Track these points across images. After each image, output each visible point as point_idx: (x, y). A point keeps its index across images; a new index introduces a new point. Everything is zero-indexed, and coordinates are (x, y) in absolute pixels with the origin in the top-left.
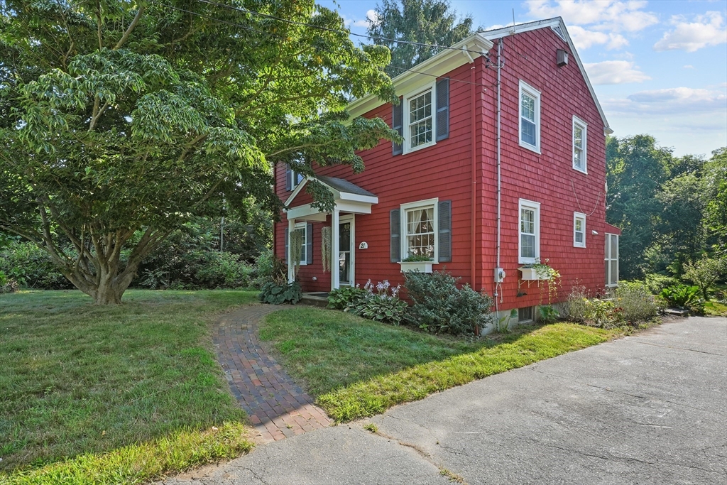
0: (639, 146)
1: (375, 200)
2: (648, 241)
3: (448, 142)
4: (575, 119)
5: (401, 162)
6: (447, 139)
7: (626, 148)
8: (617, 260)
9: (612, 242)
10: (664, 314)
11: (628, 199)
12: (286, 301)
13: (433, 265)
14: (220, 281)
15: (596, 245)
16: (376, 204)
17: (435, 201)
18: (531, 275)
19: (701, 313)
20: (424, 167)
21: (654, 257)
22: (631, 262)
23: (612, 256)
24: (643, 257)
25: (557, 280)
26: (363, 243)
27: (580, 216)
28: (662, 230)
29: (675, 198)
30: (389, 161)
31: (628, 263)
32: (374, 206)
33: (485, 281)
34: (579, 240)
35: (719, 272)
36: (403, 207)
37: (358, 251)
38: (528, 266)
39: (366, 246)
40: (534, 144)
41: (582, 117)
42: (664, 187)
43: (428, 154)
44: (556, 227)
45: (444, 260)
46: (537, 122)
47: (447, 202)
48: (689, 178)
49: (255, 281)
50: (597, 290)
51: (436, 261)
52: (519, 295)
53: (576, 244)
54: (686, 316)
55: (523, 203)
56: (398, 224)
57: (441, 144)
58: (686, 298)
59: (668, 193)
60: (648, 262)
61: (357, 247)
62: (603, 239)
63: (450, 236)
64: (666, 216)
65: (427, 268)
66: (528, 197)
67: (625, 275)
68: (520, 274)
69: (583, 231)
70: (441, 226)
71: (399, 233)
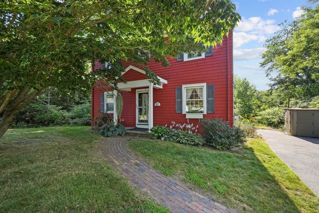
1: (166, 82)
3: (212, 57)
5: (182, 65)
6: (212, 56)
12: (119, 135)
13: (203, 115)
14: (51, 122)
16: (166, 84)
17: (205, 85)
20: (197, 68)
26: (158, 103)
30: (174, 64)
32: (164, 85)
36: (184, 86)
37: (154, 107)
39: (159, 104)
43: (199, 62)
45: (209, 112)
47: (212, 85)
49: (75, 121)
51: (205, 113)
56: (181, 94)
57: (208, 58)
61: (154, 105)
63: (214, 101)
65: (201, 116)
70: (208, 96)
71: (181, 99)
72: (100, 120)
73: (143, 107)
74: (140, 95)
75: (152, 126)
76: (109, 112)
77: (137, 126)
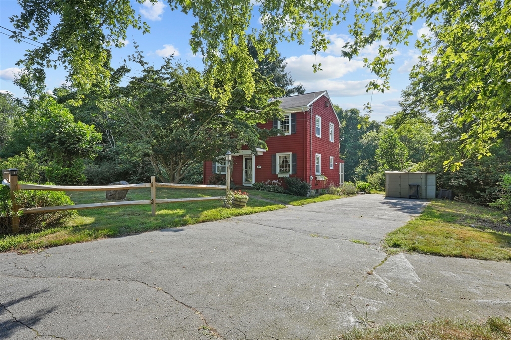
0: (352, 114)
2: (357, 164)
3: (296, 135)
4: (330, 124)
6: (295, 133)
7: (347, 115)
8: (343, 173)
9: (342, 166)
10: (358, 193)
11: (347, 142)
15: (337, 167)
16: (266, 152)
17: (291, 153)
18: (320, 178)
19: (369, 193)
21: (360, 172)
22: (349, 174)
23: (341, 173)
24: (354, 172)
25: (327, 180)
26: (258, 166)
27: (332, 158)
28: (363, 158)
29: (368, 143)
31: (348, 175)
32: (264, 153)
33: (308, 180)
34: (332, 166)
35: (380, 179)
36: (278, 154)
37: (256, 169)
38: (318, 175)
39: (260, 167)
40: (319, 135)
41: (332, 122)
42: (363, 137)
43: (288, 137)
44: (325, 162)
45: (294, 173)
46: (320, 128)
47: (296, 154)
48: (373, 133)
50: (337, 185)
51: (291, 174)
52: (316, 185)
53: (331, 168)
54: (365, 194)
55: (317, 154)
56: (276, 160)
57: (293, 135)
58: (365, 188)
59: (364, 140)
60: (357, 174)
61: (255, 167)
62: (339, 165)
63: (296, 165)
64: (364, 151)
65: (288, 176)
66: (318, 153)
67: (346, 180)
68: (316, 178)
69: (333, 163)
70: (293, 162)
71: (276, 163)
72: (214, 180)
73: (248, 169)
74: (246, 159)
75: (254, 182)
76: (222, 173)
77: (243, 184)
